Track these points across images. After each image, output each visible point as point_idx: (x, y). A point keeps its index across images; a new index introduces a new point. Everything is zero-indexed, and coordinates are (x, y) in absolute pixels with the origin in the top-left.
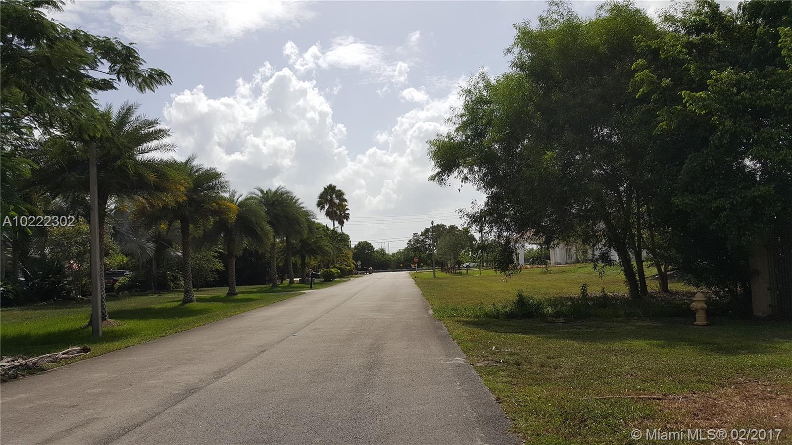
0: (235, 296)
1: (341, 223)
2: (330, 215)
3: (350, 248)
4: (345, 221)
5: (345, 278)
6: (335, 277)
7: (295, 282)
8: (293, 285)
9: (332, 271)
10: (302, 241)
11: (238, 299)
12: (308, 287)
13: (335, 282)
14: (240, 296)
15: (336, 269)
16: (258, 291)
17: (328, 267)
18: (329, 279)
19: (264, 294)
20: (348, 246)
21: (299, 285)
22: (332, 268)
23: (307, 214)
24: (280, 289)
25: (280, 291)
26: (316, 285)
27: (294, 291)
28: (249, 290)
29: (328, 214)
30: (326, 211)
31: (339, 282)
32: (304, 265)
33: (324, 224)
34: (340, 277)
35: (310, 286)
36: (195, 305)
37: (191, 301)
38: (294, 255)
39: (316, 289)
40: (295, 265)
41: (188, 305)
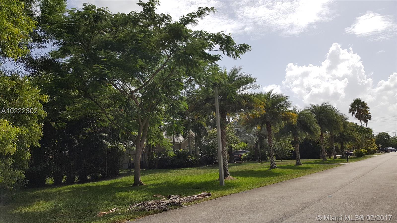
0: (300, 166)
1: (366, 122)
2: (358, 117)
3: (373, 137)
4: (368, 120)
5: (370, 155)
6: (363, 155)
7: (337, 158)
8: (336, 159)
9: (361, 151)
10: (340, 133)
11: (301, 167)
12: (346, 161)
13: (364, 158)
14: (303, 166)
15: (364, 150)
16: (314, 163)
17: (359, 149)
18: (360, 156)
19: (318, 165)
20: (372, 135)
21: (340, 159)
22: (361, 149)
23: (342, 118)
24: (328, 162)
25: (327, 163)
26: (351, 160)
27: (336, 163)
28: (309, 162)
29: (357, 117)
30: (356, 115)
31: (367, 158)
32: (343, 147)
33: (355, 123)
34: (367, 154)
35: (347, 160)
36: (276, 170)
37: (274, 168)
38: (336, 141)
39: (351, 162)
40: (337, 148)
41: (273, 170)
